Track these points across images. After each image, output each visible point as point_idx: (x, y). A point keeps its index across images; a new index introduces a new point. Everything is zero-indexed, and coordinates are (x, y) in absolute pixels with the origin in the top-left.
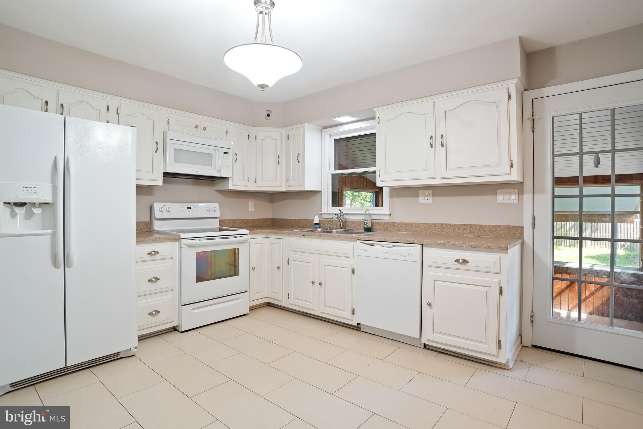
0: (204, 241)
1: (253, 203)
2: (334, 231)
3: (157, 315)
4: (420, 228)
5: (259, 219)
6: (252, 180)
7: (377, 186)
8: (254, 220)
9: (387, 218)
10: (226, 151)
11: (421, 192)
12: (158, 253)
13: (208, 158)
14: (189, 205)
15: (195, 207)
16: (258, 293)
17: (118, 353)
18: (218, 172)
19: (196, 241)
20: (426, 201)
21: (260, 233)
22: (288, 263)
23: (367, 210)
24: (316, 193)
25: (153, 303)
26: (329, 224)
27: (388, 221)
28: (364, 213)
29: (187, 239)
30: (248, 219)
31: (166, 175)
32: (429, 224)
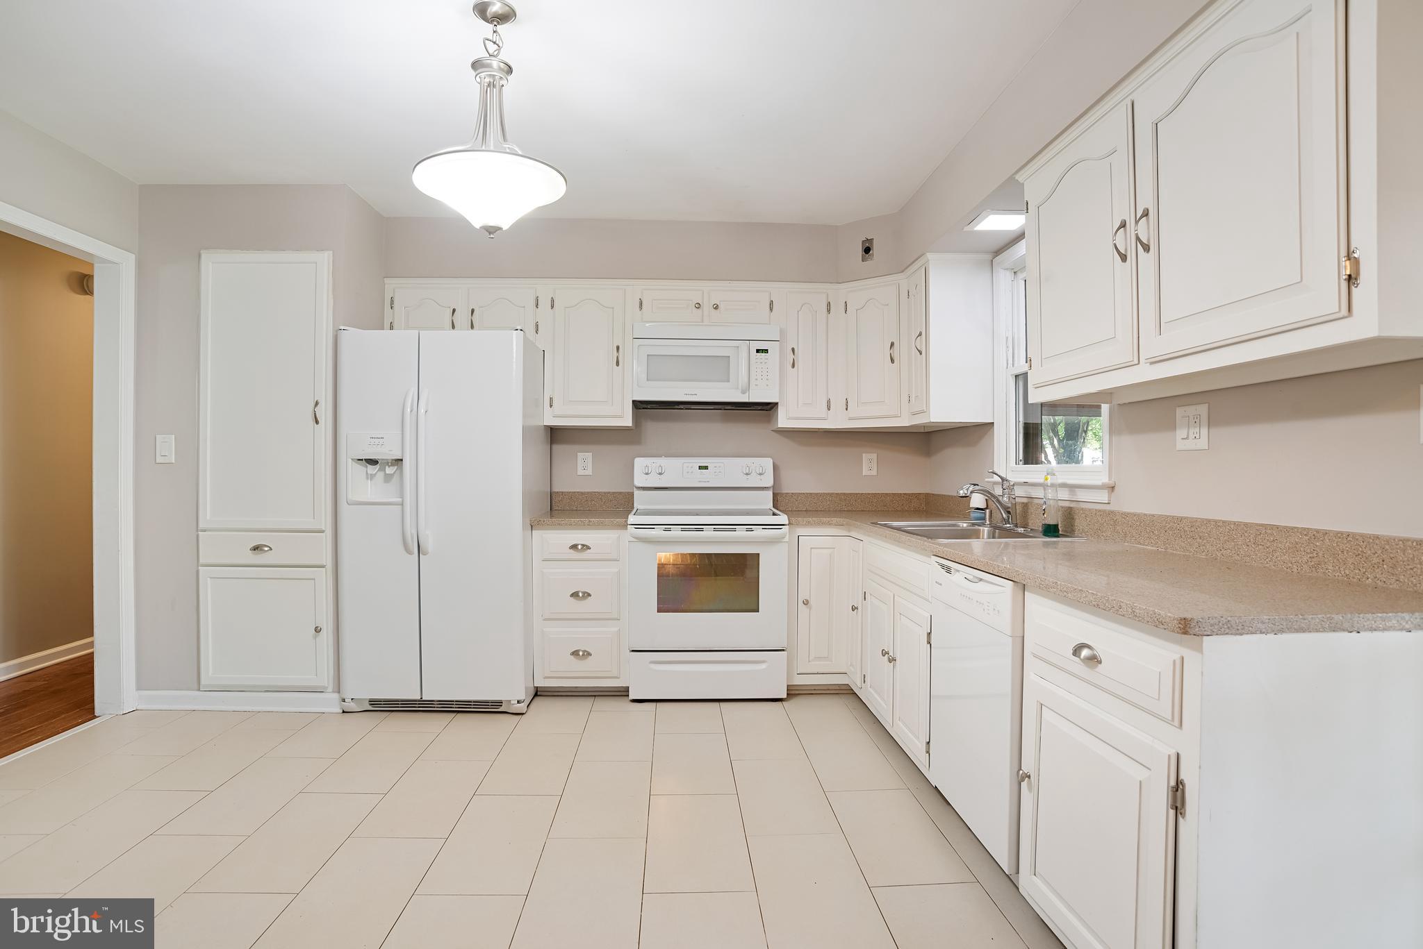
0: (676, 533)
1: (874, 456)
2: (984, 530)
3: (586, 658)
4: (1171, 533)
5: (887, 494)
6: (838, 404)
7: (1029, 402)
8: (875, 495)
9: (1103, 497)
10: (762, 346)
11: (1180, 412)
12: (589, 548)
13: (720, 366)
14: (703, 462)
15: (718, 465)
16: (819, 658)
17: (499, 703)
18: (743, 392)
19: (658, 532)
20: (1190, 444)
21: (829, 524)
22: (865, 598)
23: (1048, 474)
24: (985, 428)
25: (582, 635)
26: (991, 513)
27: (1107, 508)
28: (1042, 481)
29: (639, 526)
30: (857, 494)
31: (638, 405)
32: (1193, 522)
